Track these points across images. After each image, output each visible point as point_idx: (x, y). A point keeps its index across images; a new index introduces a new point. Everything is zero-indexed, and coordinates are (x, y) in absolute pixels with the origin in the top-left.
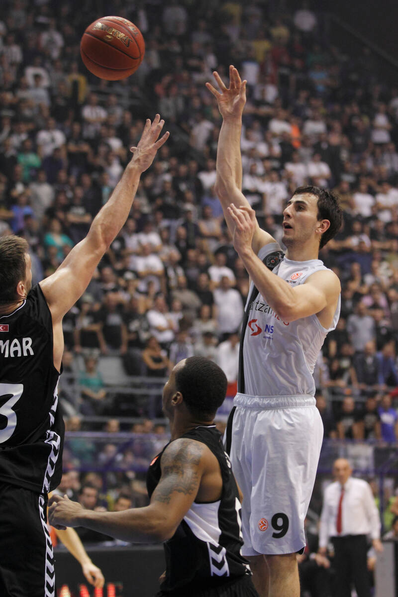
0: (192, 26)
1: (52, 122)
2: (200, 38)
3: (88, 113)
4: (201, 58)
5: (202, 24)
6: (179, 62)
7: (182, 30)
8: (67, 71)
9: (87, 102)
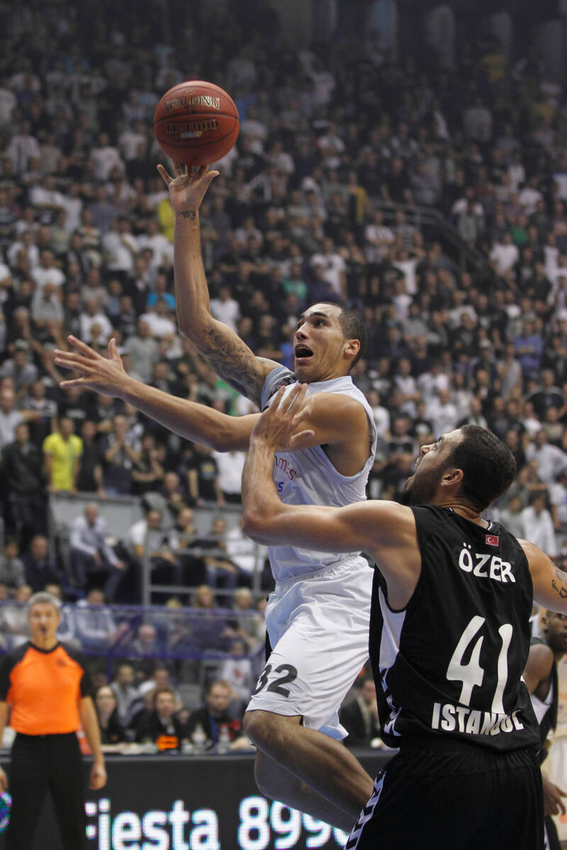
0: (497, 131)
1: (329, 243)
2: (507, 145)
3: (372, 233)
4: (505, 168)
5: (509, 129)
6: (482, 173)
7: (487, 134)
8: (344, 181)
9: (370, 220)
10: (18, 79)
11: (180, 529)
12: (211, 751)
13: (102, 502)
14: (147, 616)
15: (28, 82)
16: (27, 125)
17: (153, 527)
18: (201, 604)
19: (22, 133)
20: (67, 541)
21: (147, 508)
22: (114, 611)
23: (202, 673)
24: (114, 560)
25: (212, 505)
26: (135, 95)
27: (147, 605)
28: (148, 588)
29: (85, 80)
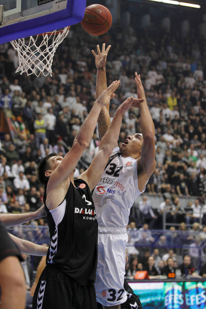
10: (122, 58)
11: (176, 205)
12: (185, 278)
13: (150, 196)
14: (164, 233)
15: (125, 58)
16: (125, 73)
17: (167, 204)
18: (182, 230)
19: (123, 75)
20: (138, 209)
21: (165, 198)
22: (152, 232)
23: (183, 252)
24: (153, 215)
25: (185, 196)
26: (160, 62)
27: (164, 230)
28: (165, 224)
29: (144, 57)
